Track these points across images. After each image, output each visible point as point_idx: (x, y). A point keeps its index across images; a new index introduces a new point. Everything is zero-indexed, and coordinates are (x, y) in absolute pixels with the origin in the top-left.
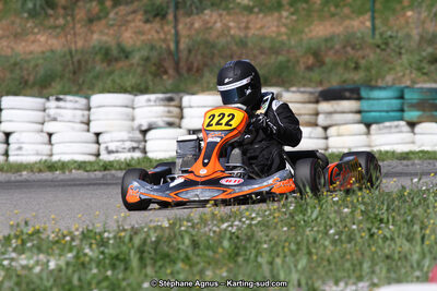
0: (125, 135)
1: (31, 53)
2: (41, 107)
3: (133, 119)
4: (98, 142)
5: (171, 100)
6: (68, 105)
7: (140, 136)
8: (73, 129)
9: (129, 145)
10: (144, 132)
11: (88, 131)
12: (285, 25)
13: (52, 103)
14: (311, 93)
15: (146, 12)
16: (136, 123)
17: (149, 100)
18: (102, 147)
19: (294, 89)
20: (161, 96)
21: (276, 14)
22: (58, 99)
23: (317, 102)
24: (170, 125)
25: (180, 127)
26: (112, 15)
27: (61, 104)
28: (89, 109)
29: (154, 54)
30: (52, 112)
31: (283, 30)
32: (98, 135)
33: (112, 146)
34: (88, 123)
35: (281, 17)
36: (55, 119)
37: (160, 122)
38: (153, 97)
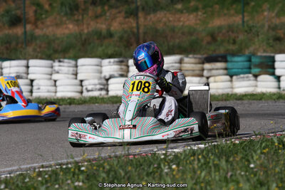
0: (96, 81)
1: (64, 34)
2: (50, 65)
3: (101, 73)
4: (81, 85)
5: (121, 62)
6: (66, 64)
7: (105, 82)
8: (68, 78)
9: (98, 87)
10: (107, 80)
11: (76, 79)
12: (200, 20)
13: (56, 64)
14: (200, 58)
15: (126, 12)
16: (103, 75)
17: (110, 62)
18: (84, 88)
19: (191, 56)
20: (116, 60)
21: (195, 14)
22: (60, 61)
23: (203, 63)
24: (122, 76)
25: (127, 76)
26: (108, 14)
27: (61, 64)
28: (77, 66)
29: (126, 36)
30: (56, 68)
31: (198, 22)
32: (81, 81)
33: (90, 88)
34: (76, 74)
35: (197, 15)
36: (58, 73)
37: (116, 74)
38: (112, 60)
